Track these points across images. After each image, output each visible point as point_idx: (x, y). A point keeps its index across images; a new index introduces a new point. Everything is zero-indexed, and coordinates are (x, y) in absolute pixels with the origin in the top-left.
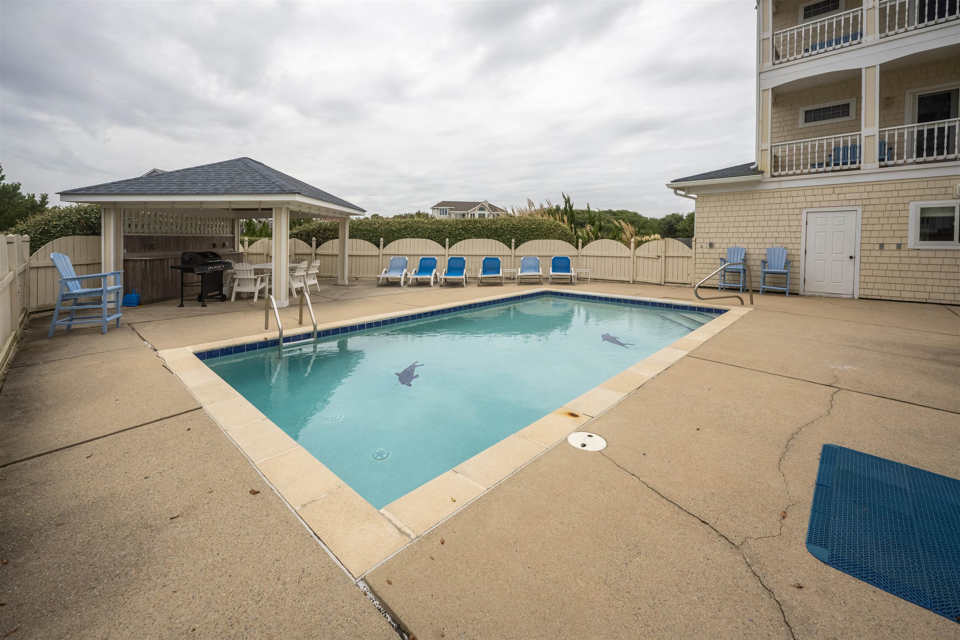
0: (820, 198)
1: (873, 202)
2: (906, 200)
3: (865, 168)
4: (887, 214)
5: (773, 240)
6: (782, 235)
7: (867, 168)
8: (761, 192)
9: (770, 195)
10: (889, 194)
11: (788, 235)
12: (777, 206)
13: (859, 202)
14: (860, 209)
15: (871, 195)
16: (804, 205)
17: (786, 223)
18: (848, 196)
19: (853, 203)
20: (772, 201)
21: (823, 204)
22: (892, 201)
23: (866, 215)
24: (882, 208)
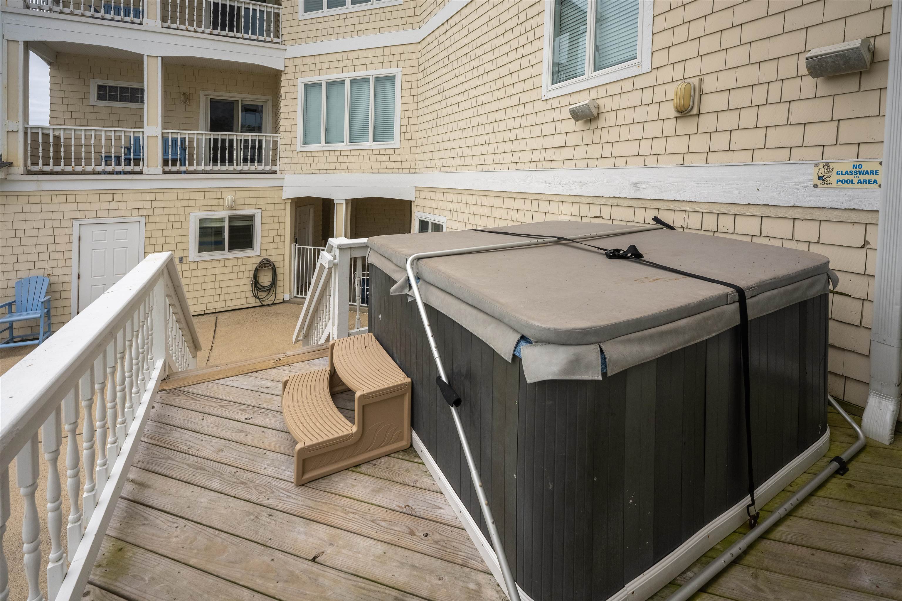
0: (97, 206)
1: (157, 212)
2: (187, 210)
3: (147, 173)
4: (170, 226)
5: (31, 266)
6: (45, 256)
7: (150, 173)
8: (7, 194)
9: (25, 200)
10: (172, 204)
11: (53, 256)
12: (36, 216)
13: (142, 212)
14: (143, 220)
15: (155, 204)
16: (75, 215)
17: (51, 240)
18: (131, 205)
19: (135, 212)
20: (27, 208)
21: (100, 214)
22: (174, 211)
23: (150, 227)
24: (165, 219)
